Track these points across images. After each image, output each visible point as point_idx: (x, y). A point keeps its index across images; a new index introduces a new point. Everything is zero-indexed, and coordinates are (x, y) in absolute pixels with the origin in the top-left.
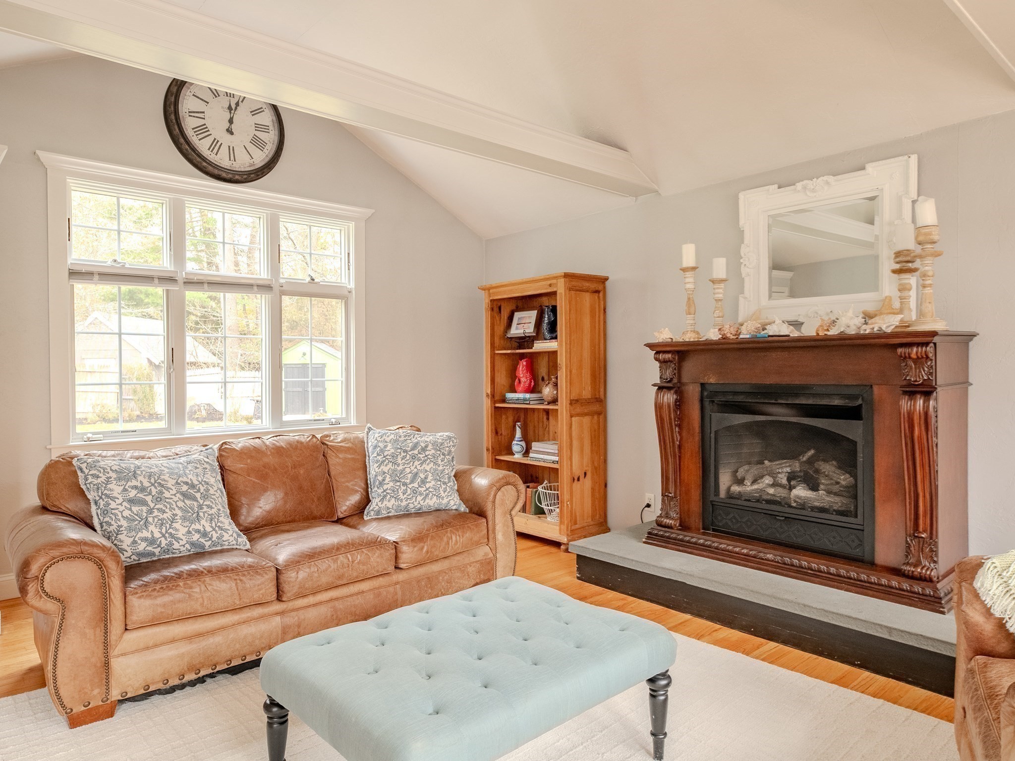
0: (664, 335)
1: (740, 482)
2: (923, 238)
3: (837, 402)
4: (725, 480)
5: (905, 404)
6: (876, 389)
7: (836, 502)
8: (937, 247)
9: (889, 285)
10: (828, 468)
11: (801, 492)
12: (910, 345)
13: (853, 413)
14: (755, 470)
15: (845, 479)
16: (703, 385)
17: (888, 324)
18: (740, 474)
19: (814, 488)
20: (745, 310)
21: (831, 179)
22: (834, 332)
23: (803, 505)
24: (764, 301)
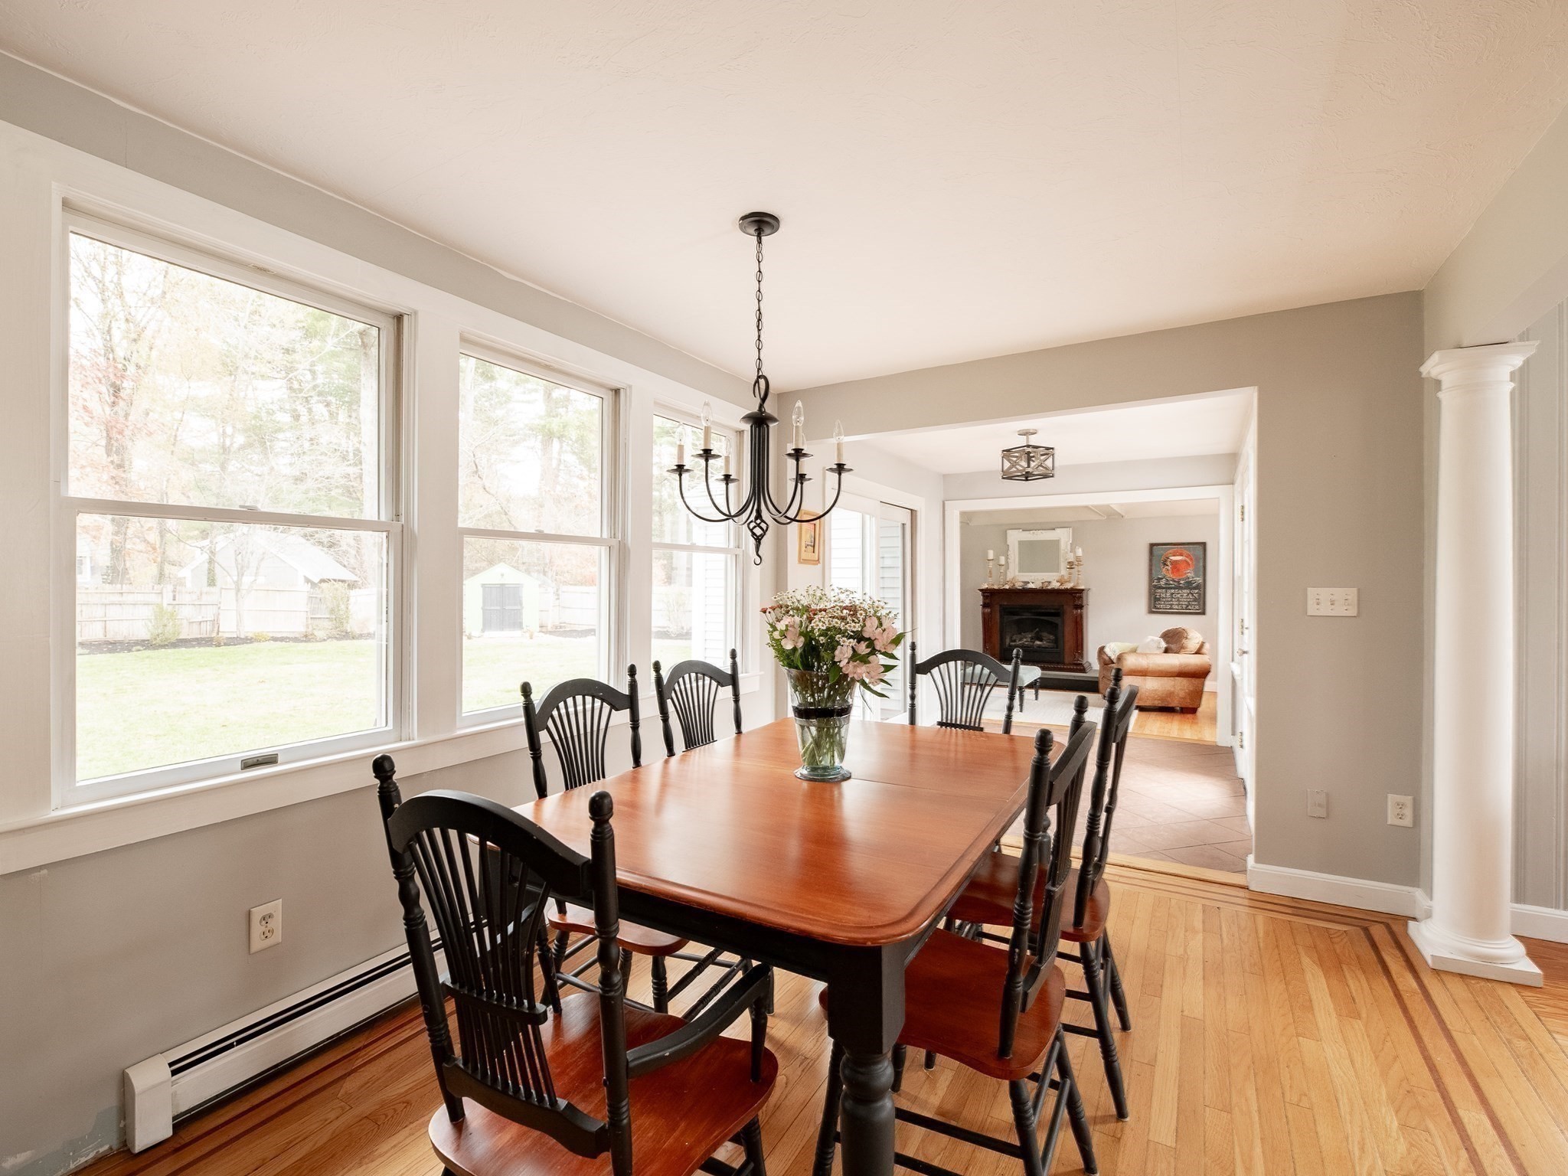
0: (985, 586)
1: (1015, 641)
2: (1078, 559)
3: (1053, 611)
4: (1008, 641)
5: (1075, 612)
6: (1065, 607)
7: (1051, 645)
8: (1081, 563)
9: (1064, 571)
10: (1045, 634)
11: (1038, 643)
12: (1076, 593)
13: (1057, 614)
14: (1019, 636)
15: (1052, 637)
16: (1001, 605)
17: (1069, 586)
18: (1014, 637)
19: (1041, 640)
20: (1010, 576)
21: (1043, 531)
22: (1049, 588)
23: (1039, 646)
24: (1017, 573)
